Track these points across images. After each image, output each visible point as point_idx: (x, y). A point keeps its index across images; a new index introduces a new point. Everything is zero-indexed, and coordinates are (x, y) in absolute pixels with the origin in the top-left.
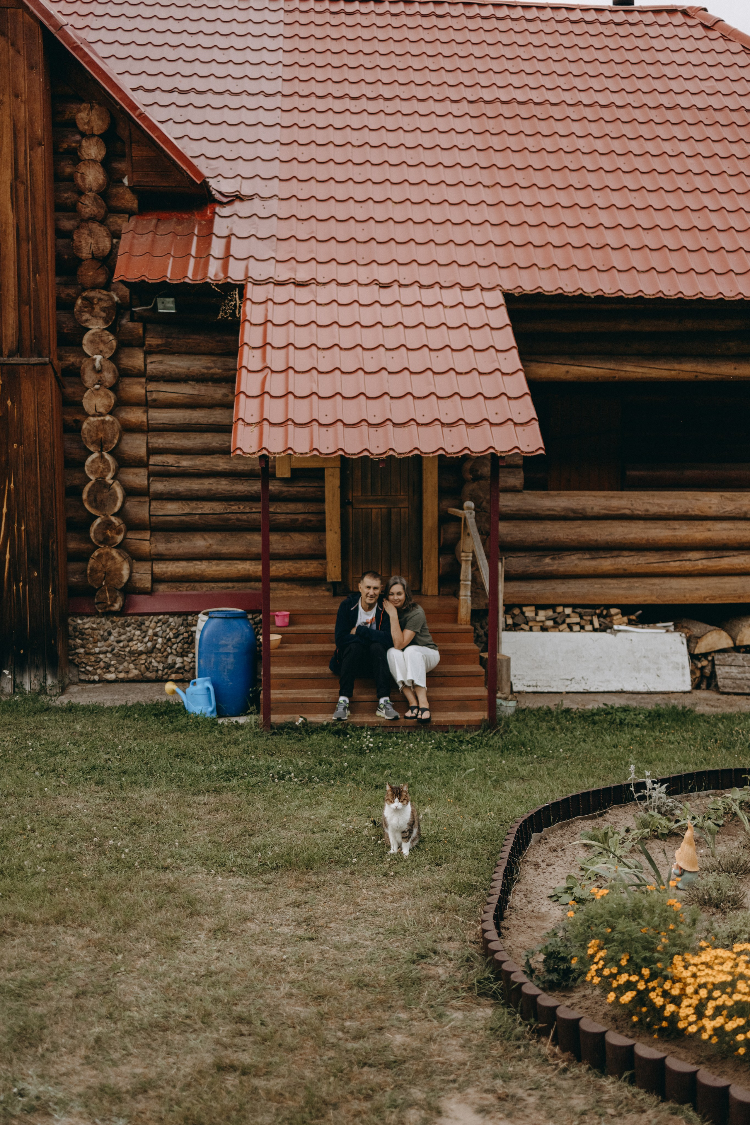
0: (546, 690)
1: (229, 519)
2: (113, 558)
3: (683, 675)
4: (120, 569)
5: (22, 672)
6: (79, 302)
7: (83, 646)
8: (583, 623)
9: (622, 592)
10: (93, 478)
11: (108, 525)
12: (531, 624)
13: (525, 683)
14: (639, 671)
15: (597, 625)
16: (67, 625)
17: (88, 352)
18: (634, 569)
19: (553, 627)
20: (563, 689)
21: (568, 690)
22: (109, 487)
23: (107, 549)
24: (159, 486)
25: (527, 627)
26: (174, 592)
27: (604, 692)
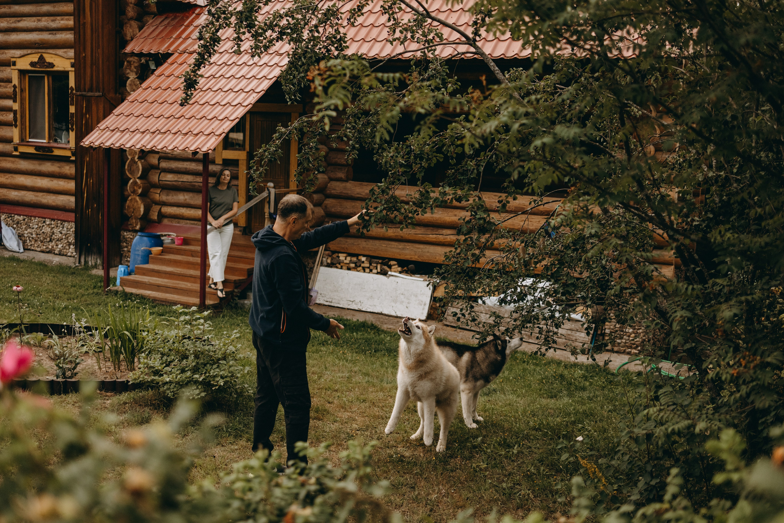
0: (336, 305)
1: (195, 186)
2: (137, 201)
3: (423, 309)
4: (139, 208)
5: (88, 255)
6: (126, 63)
7: (126, 247)
8: (371, 267)
9: (398, 251)
10: (130, 157)
11: (135, 183)
12: (342, 264)
13: (326, 299)
14: (396, 303)
15: (379, 270)
16: (120, 235)
17: (129, 90)
18: (407, 237)
19: (354, 268)
20: (346, 306)
21: (349, 307)
22: (136, 163)
23: (134, 197)
24: (164, 165)
25: (339, 266)
26: (170, 223)
27: (370, 312)
